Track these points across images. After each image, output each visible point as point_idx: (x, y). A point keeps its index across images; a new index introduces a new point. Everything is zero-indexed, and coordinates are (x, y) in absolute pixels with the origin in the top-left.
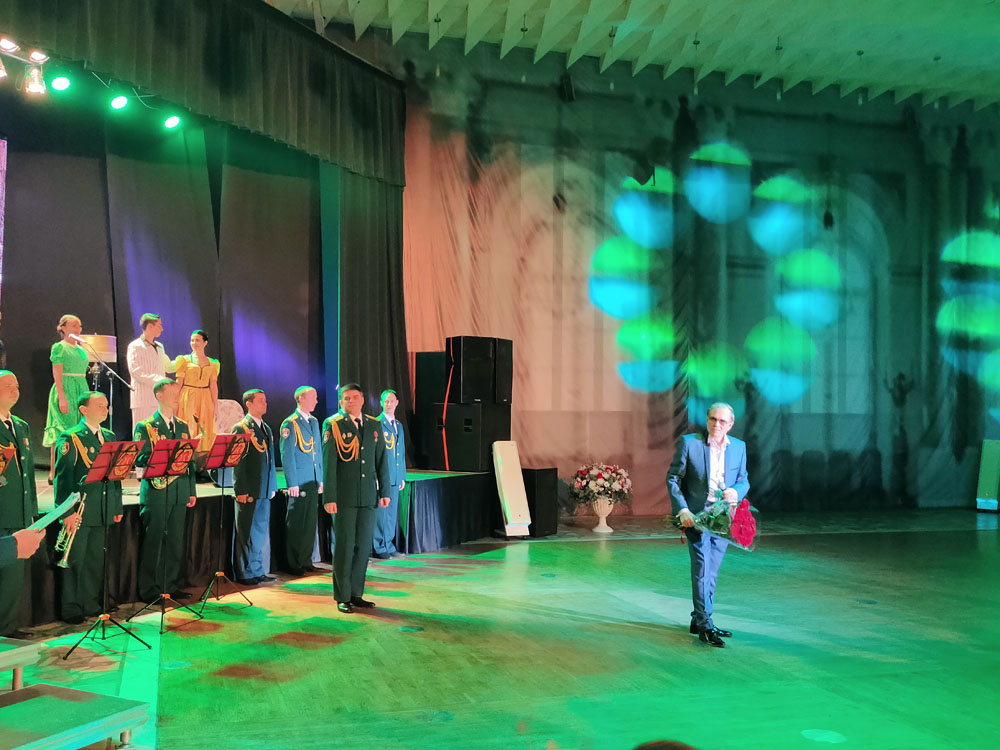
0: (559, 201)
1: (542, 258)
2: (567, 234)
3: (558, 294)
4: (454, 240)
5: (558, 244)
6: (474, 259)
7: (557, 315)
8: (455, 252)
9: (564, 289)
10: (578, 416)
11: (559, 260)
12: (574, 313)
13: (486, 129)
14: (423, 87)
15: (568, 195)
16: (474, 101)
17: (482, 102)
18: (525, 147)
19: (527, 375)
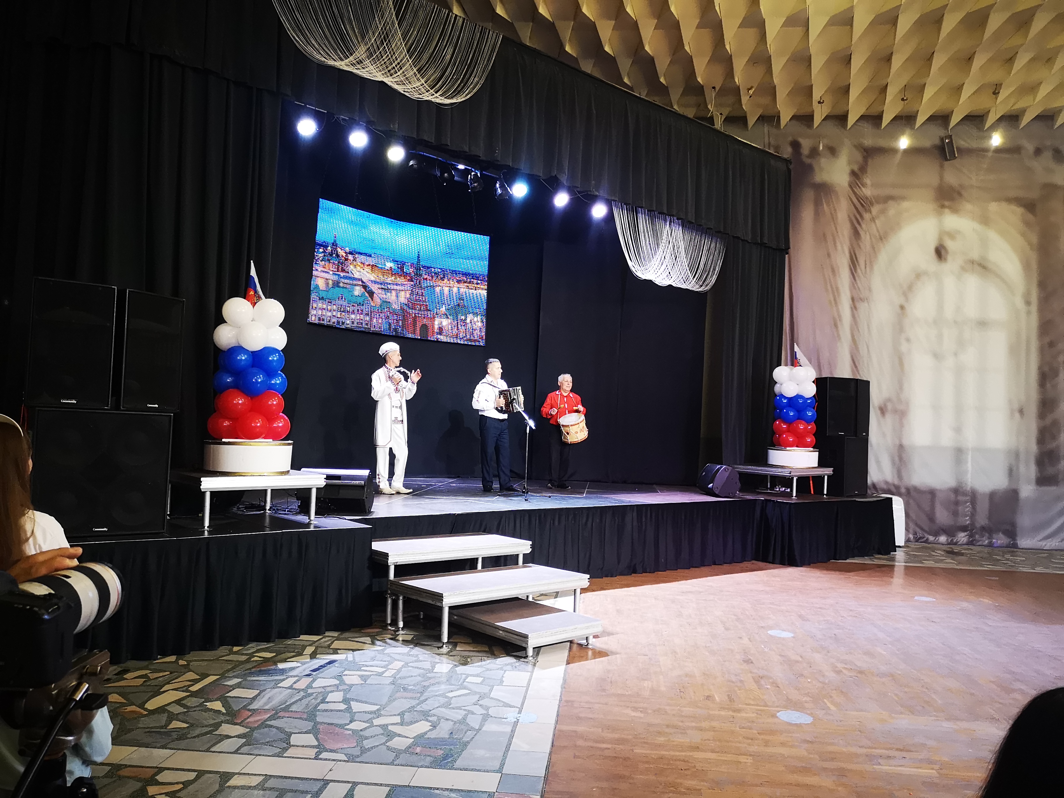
0: (940, 252)
2: (950, 283)
3: (940, 337)
4: (836, 292)
5: (940, 291)
6: (854, 308)
7: (937, 356)
8: (836, 303)
9: (946, 332)
10: (959, 452)
11: (940, 305)
12: (956, 354)
13: (867, 192)
14: (808, 161)
15: (949, 244)
16: (856, 168)
17: (863, 169)
18: (905, 204)
19: (907, 411)
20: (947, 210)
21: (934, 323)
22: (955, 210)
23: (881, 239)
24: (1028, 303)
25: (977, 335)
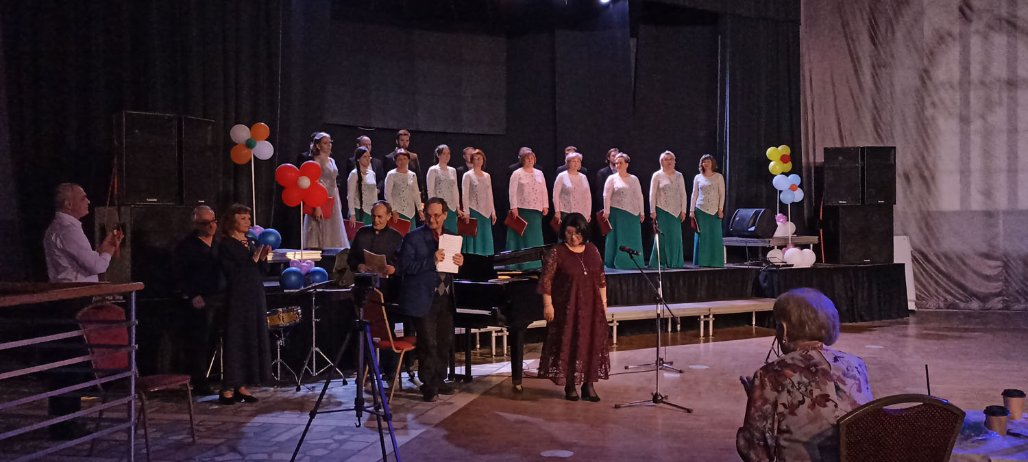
0: (965, 12)
1: (947, 68)
2: (975, 43)
3: (966, 101)
4: (855, 61)
5: (965, 50)
6: (875, 76)
7: (965, 120)
8: (856, 71)
9: (972, 95)
10: (989, 214)
11: (966, 68)
12: (983, 117)
19: (933, 178)
21: (960, 84)
25: (1005, 95)
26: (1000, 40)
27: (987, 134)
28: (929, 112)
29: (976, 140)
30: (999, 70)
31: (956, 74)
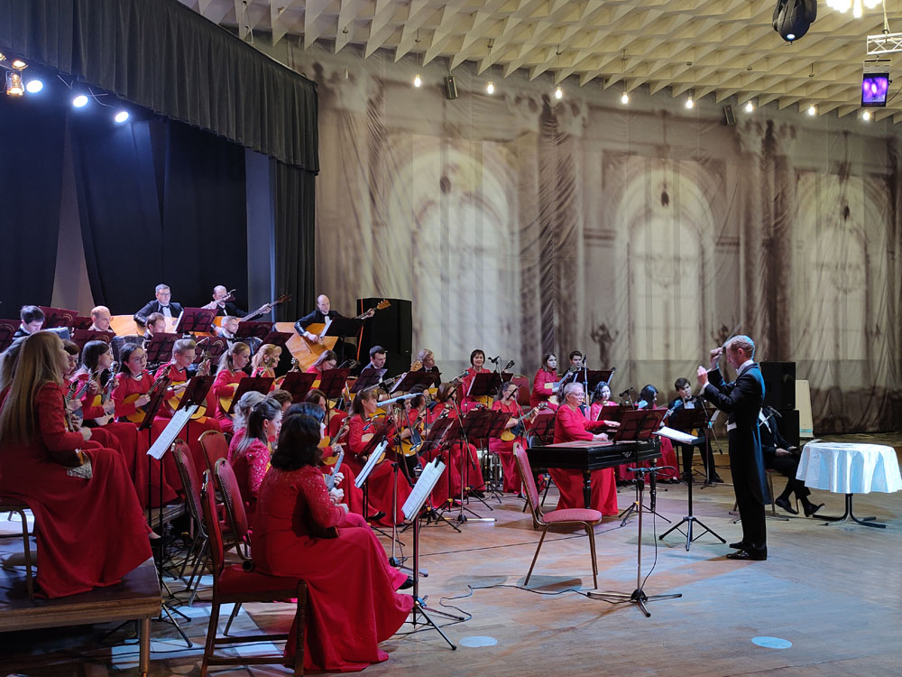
0: (445, 185)
1: (432, 231)
2: (452, 212)
3: (446, 260)
4: (358, 217)
5: (445, 217)
6: (374, 233)
7: (444, 279)
8: (359, 227)
9: (450, 258)
12: (458, 277)
13: (383, 121)
14: (329, 85)
15: (452, 177)
16: (373, 97)
17: (379, 99)
18: (416, 137)
19: (421, 329)
20: (450, 146)
21: (441, 248)
22: (456, 147)
23: (396, 167)
24: (512, 233)
25: (474, 260)
26: (470, 211)
27: (461, 294)
28: (418, 270)
29: (453, 298)
30: (470, 239)
31: (439, 238)
